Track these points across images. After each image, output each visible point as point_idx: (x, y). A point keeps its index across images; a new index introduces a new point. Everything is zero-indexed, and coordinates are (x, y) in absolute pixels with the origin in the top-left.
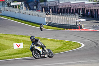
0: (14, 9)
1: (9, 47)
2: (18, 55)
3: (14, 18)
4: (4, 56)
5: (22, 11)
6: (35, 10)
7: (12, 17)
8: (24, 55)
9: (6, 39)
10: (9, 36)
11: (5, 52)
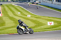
1: (45, 24)
2: (50, 29)
4: (42, 29)
5: (53, 3)
7: (47, 6)
8: (54, 29)
9: (43, 19)
10: (45, 18)
11: (42, 27)
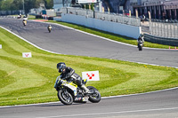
0: (84, 11)
3: (84, 27)
5: (97, 15)
6: (121, 12)
7: (79, 25)
10: (73, 59)
